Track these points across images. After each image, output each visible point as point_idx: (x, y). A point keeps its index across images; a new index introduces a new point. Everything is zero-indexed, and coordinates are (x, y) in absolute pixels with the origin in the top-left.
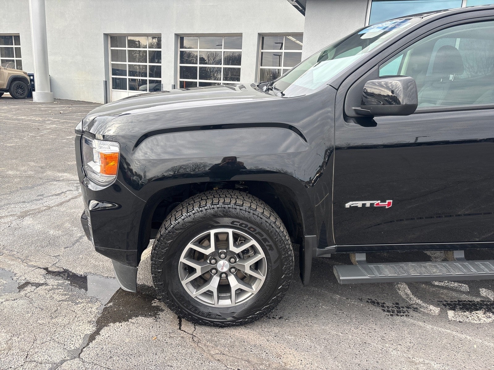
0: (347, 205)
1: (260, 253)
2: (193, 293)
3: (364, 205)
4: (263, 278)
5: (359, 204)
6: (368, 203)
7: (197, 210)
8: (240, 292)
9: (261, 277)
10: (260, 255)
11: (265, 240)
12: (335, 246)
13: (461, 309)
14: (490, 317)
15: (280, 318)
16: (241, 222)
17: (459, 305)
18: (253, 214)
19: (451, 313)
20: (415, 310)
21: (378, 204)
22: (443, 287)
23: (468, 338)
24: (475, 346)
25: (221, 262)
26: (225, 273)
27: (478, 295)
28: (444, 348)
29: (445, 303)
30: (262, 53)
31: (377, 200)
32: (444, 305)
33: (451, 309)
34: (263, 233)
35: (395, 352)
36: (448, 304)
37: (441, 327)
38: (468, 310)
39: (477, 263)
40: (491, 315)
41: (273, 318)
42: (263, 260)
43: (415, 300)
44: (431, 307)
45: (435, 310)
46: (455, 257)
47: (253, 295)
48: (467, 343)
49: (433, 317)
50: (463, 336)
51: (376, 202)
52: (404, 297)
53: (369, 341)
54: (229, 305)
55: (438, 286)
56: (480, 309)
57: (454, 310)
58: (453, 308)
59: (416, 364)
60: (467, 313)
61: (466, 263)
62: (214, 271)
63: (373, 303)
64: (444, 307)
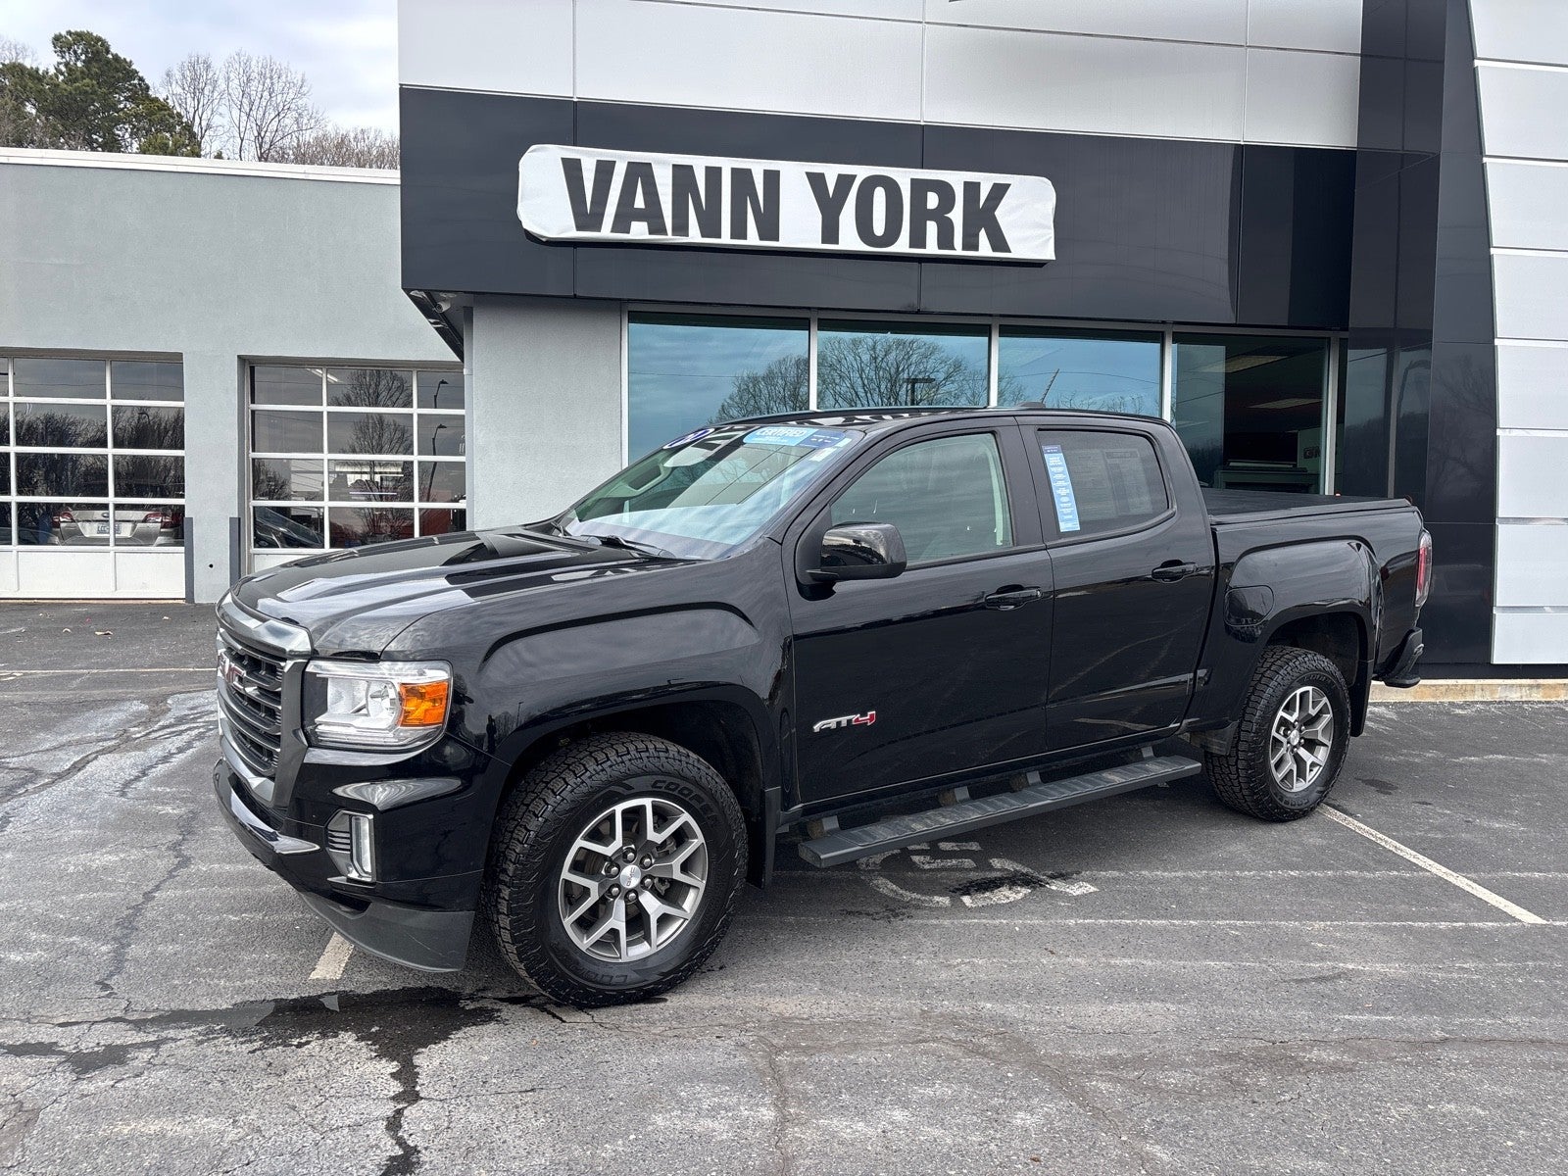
0: (817, 728)
1: (696, 837)
2: (584, 943)
3: (839, 723)
4: (702, 885)
5: (832, 723)
6: (844, 720)
7: (594, 770)
8: (664, 920)
9: (698, 882)
10: (696, 841)
11: (707, 809)
12: (800, 806)
13: (977, 891)
14: (1019, 892)
15: (721, 968)
16: (669, 779)
17: (973, 886)
18: (687, 763)
19: (966, 900)
20: (918, 907)
21: (857, 720)
22: (937, 870)
23: (1005, 922)
24: (1017, 929)
25: (627, 870)
26: (633, 890)
27: (991, 868)
28: (980, 940)
29: (951, 889)
30: (253, 412)
31: (856, 714)
32: (953, 892)
33: (964, 894)
34: (703, 795)
35: (919, 962)
36: (958, 889)
37: (962, 918)
38: (986, 890)
39: (991, 799)
40: (1019, 889)
41: (709, 970)
42: (701, 849)
43: (908, 895)
44: (937, 898)
45: (945, 901)
46: (958, 799)
47: (687, 922)
48: (1006, 927)
49: (946, 909)
50: (997, 922)
51: (853, 717)
52: (891, 895)
53: (877, 959)
54: (647, 952)
55: (930, 870)
56: (1002, 885)
57: (969, 894)
58: (967, 894)
59: (955, 967)
60: (987, 894)
61: (977, 803)
62: (616, 889)
63: (850, 913)
64: (953, 894)
